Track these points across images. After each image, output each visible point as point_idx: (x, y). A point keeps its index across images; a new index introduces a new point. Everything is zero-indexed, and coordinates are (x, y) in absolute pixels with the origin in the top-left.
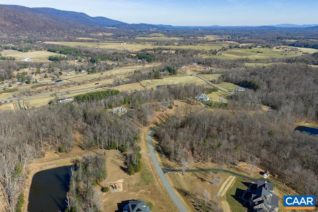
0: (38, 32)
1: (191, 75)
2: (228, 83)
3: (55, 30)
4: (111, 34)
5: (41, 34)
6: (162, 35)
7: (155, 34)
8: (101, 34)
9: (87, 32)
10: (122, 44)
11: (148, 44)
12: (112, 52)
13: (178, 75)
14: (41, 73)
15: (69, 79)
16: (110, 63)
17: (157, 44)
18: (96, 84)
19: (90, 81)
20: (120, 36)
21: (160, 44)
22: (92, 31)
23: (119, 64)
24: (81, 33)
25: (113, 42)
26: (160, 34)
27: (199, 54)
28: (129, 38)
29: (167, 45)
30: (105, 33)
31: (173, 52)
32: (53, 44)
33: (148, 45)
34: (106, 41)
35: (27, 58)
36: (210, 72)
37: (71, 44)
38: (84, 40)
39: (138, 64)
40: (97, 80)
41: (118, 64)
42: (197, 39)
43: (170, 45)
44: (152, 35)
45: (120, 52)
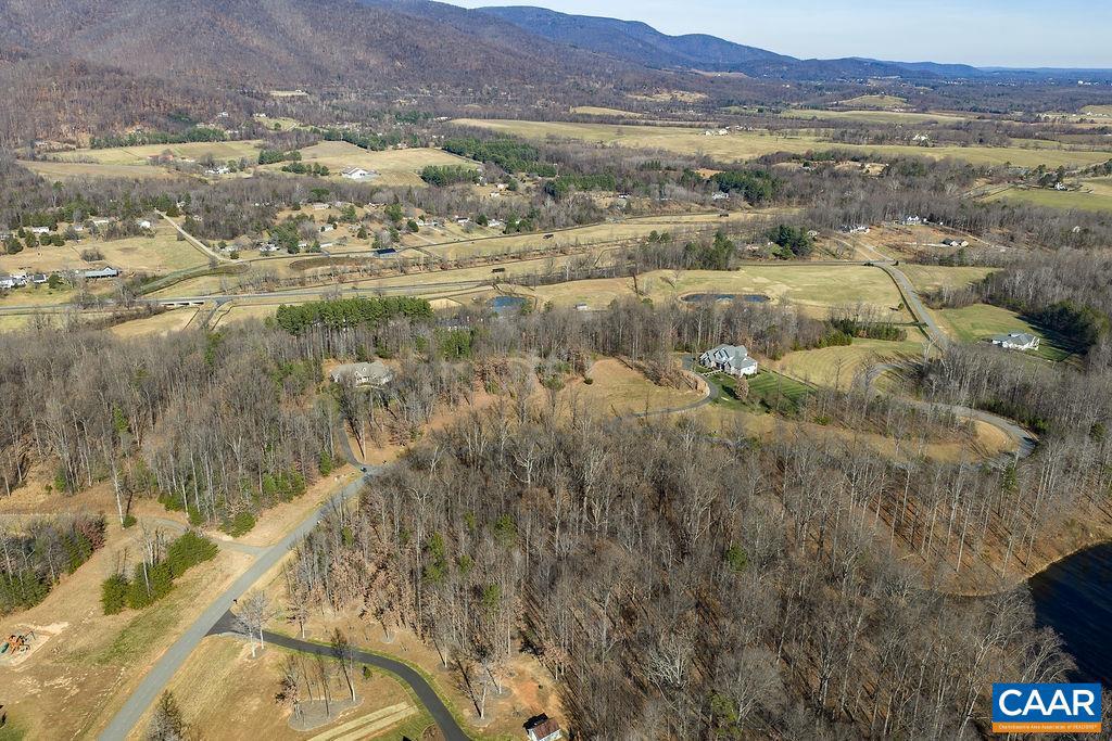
0: (457, 86)
1: (869, 265)
2: (998, 309)
3: (513, 80)
4: (699, 95)
5: (464, 92)
6: (897, 101)
7: (867, 99)
8: (665, 97)
9: (622, 88)
10: (708, 133)
11: (808, 134)
12: (643, 159)
13: (813, 259)
14: (358, 221)
15: (425, 249)
16: (602, 199)
17: (840, 138)
18: (494, 271)
19: (487, 259)
20: (730, 103)
21: (855, 135)
22: (640, 86)
23: (634, 206)
24: (592, 92)
25: (681, 126)
26: (890, 100)
27: (979, 183)
28: (760, 111)
29: (879, 140)
30: (679, 95)
31: (875, 169)
32: (474, 129)
33: (807, 138)
34: (658, 122)
35: (363, 172)
36: (956, 259)
37: (536, 128)
38: (589, 116)
39: (709, 208)
40: (513, 258)
41: (629, 205)
42: (1038, 120)
43: (891, 141)
44: (857, 100)
45: (671, 163)
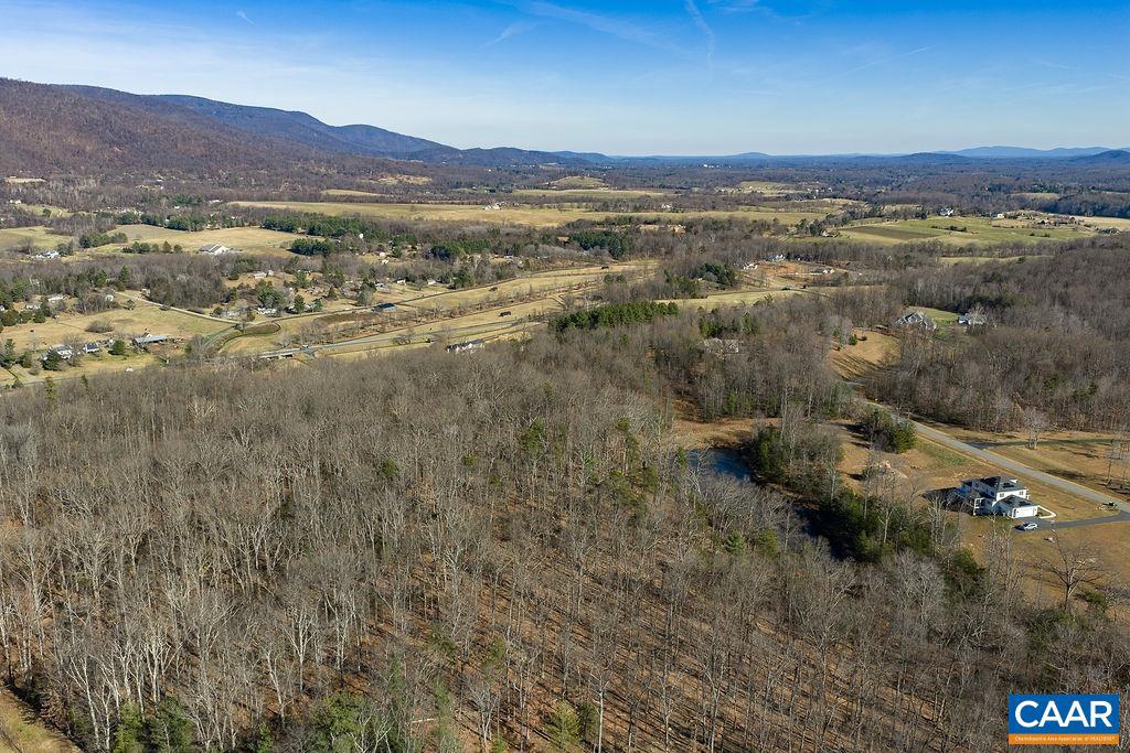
0: (191, 171)
1: (786, 289)
4: (425, 179)
5: (202, 178)
6: (597, 181)
7: (568, 180)
8: (390, 181)
10: (487, 208)
12: (481, 228)
16: (495, 259)
18: (501, 315)
20: (458, 185)
22: (362, 171)
26: (589, 180)
27: (766, 235)
28: (492, 191)
29: (637, 209)
33: (577, 210)
35: (223, 248)
40: (495, 305)
42: (719, 193)
43: (645, 209)
44: (562, 181)
45: (507, 231)
